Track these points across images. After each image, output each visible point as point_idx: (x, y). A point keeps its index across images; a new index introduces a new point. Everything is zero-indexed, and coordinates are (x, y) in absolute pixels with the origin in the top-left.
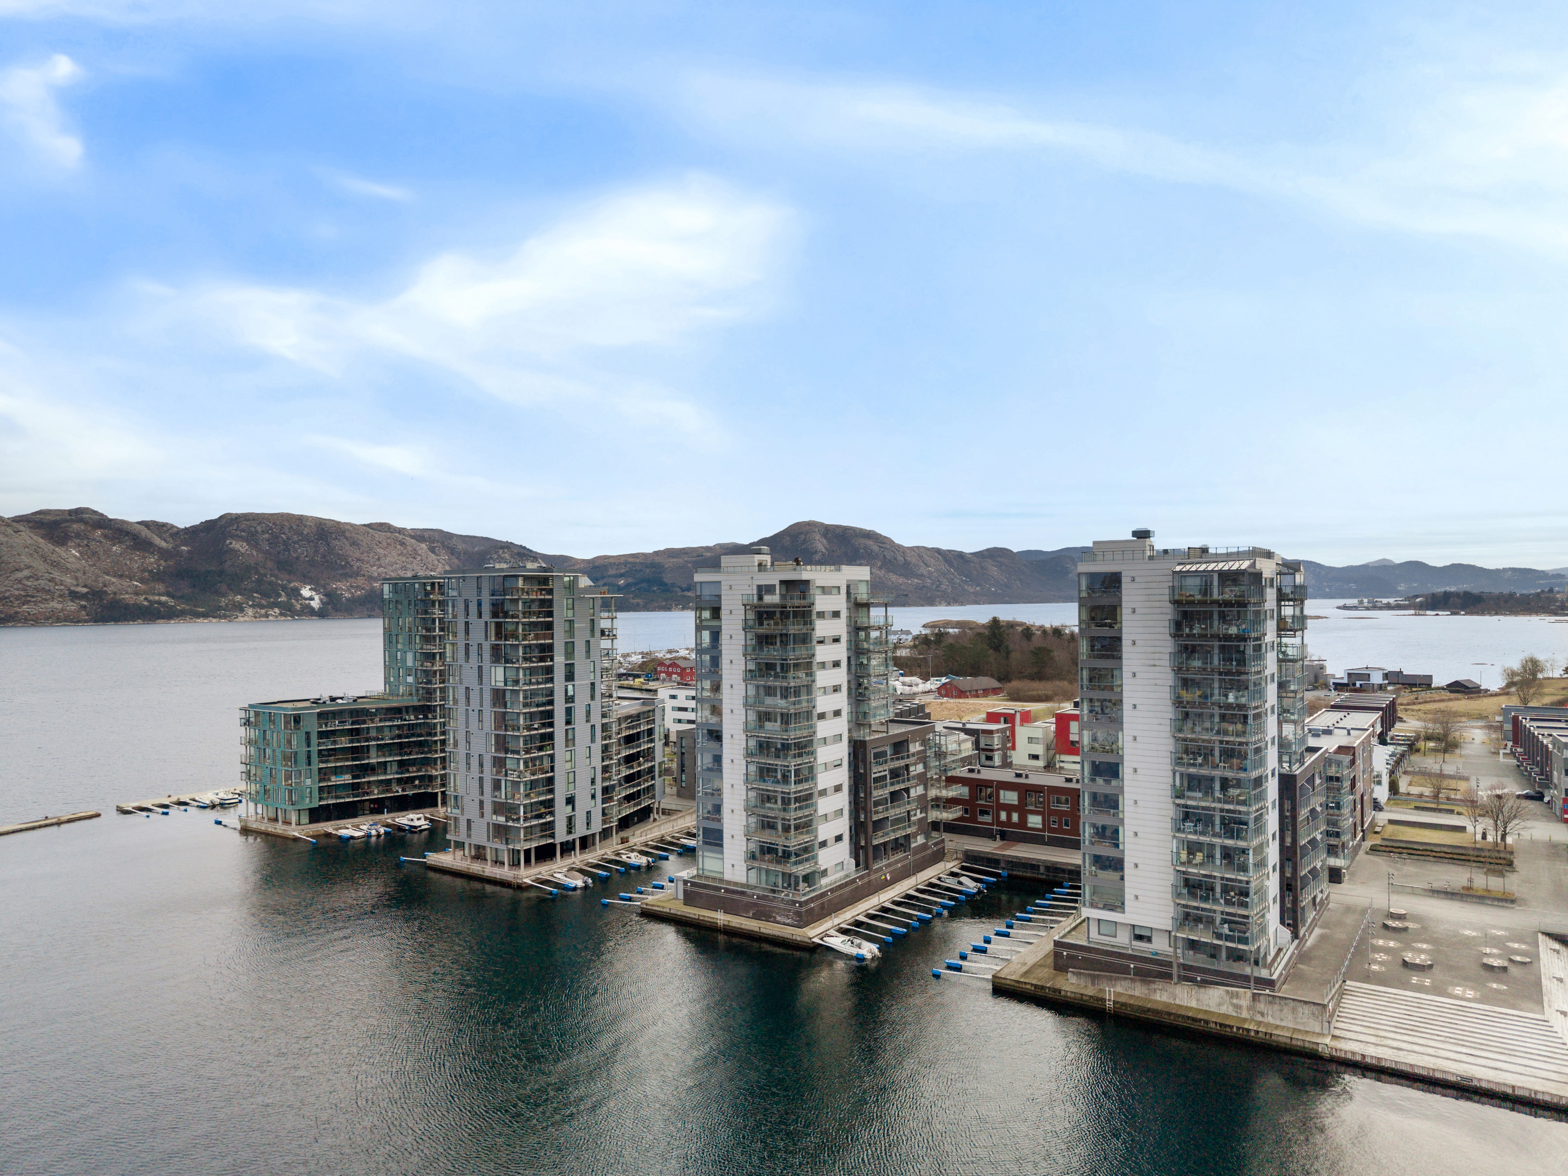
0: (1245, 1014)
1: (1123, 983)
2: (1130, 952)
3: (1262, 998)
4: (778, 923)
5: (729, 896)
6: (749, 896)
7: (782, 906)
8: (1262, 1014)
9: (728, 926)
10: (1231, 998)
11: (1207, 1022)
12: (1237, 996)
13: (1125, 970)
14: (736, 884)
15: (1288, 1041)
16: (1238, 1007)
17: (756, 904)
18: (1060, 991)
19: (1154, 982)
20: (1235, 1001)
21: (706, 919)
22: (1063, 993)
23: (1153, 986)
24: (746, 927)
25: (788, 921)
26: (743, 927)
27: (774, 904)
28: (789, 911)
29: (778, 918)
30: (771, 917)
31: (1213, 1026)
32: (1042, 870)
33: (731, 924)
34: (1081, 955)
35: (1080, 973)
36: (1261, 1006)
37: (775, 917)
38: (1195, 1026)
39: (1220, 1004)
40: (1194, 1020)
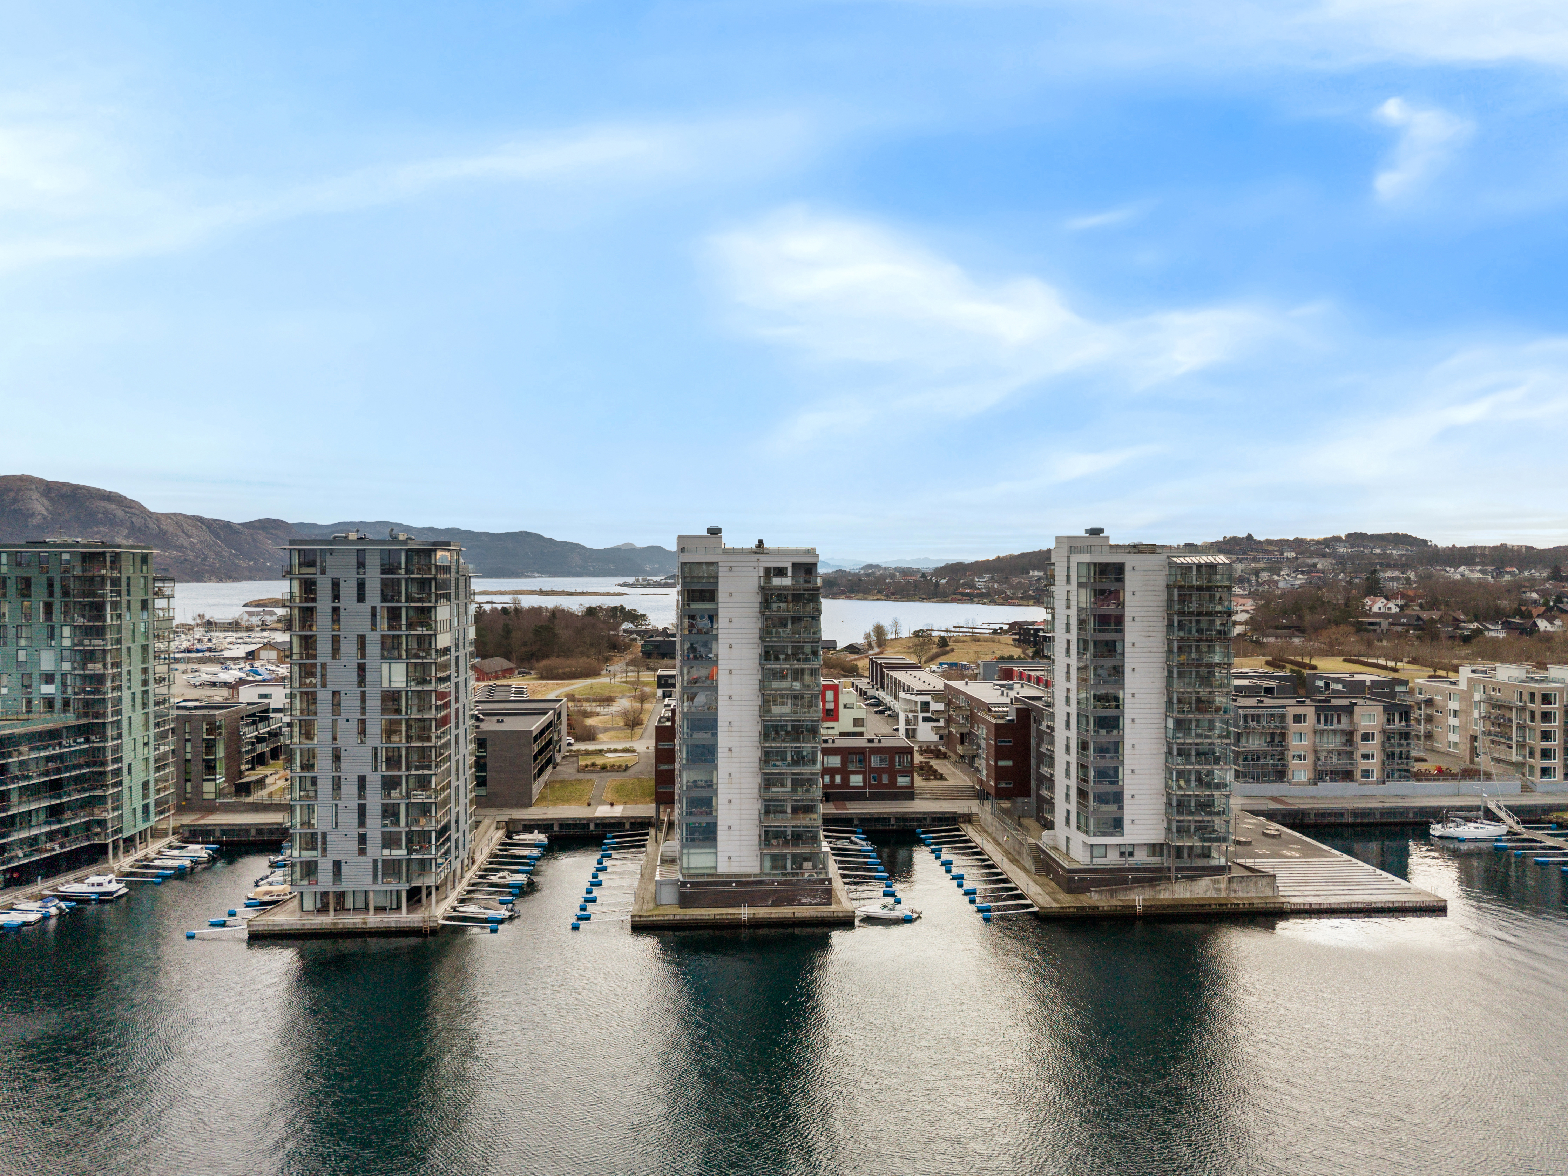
0: (1223, 894)
1: (1135, 891)
2: (1127, 866)
3: (1235, 880)
4: (804, 905)
5: (743, 888)
6: (767, 884)
7: (808, 887)
8: (1235, 891)
9: (753, 918)
10: (1215, 884)
11: (1210, 905)
12: (1218, 882)
13: (1125, 881)
14: (749, 876)
15: (1264, 905)
16: (1218, 890)
17: (775, 891)
18: (1098, 907)
19: (1158, 885)
20: (1217, 886)
21: (724, 917)
22: (1101, 909)
23: (1158, 888)
24: (777, 916)
25: (815, 901)
26: (773, 916)
27: (799, 887)
28: (817, 890)
29: (804, 900)
30: (793, 900)
31: (1214, 907)
32: (893, 822)
33: (757, 916)
34: (1089, 876)
35: (1101, 891)
36: (1234, 886)
37: (800, 900)
38: (1202, 911)
39: (1206, 891)
40: (1202, 906)
